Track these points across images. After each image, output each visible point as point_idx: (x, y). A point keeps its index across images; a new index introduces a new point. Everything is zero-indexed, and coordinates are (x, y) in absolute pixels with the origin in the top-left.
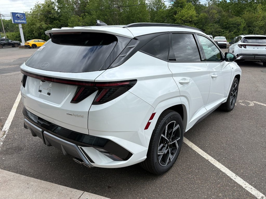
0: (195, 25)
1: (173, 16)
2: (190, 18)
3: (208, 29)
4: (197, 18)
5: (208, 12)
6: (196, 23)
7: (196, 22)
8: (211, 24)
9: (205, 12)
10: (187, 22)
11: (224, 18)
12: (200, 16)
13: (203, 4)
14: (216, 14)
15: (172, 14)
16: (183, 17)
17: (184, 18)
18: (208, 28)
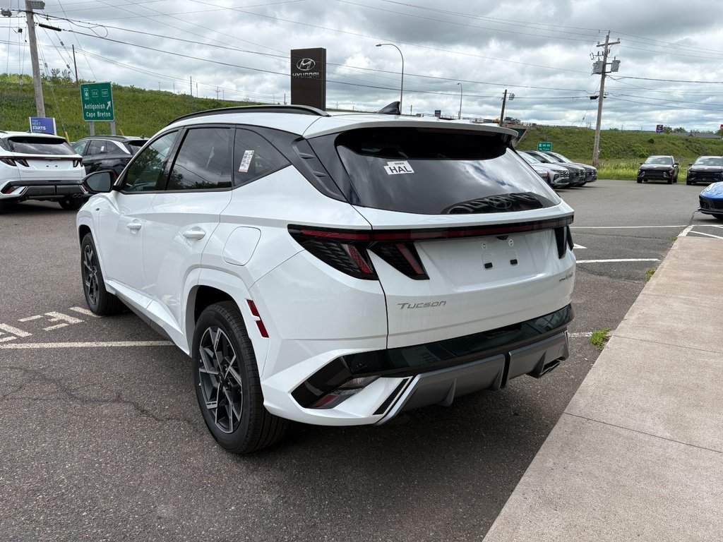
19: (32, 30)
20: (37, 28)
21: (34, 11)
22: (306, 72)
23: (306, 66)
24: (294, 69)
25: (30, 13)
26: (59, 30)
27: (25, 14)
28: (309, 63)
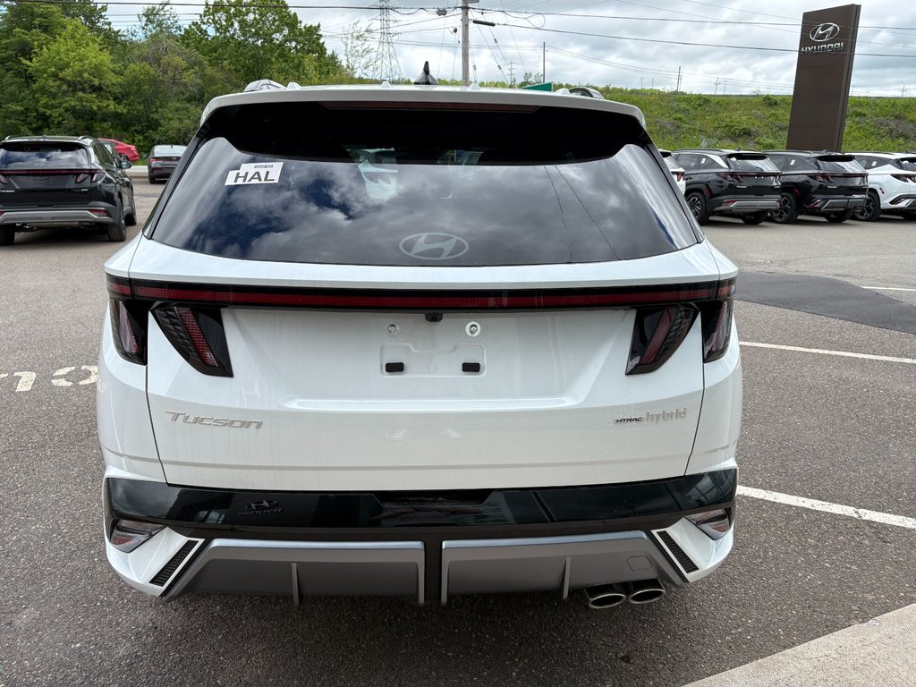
0: (119, 104)
1: (19, 63)
2: (95, 77)
3: (170, 120)
4: (120, 79)
5: (158, 61)
6: (120, 96)
7: (117, 90)
8: (178, 105)
9: (145, 59)
10: (83, 90)
11: (215, 88)
12: (127, 72)
13: (123, 29)
14: (187, 69)
15: (10, 52)
16: (61, 70)
17: (67, 74)
18: (170, 115)
19: (466, 27)
20: (471, 25)
21: (470, 5)
22: (824, 43)
23: (825, 34)
24: (804, 41)
25: (465, 9)
26: (493, 25)
27: (460, 11)
28: (830, 29)
